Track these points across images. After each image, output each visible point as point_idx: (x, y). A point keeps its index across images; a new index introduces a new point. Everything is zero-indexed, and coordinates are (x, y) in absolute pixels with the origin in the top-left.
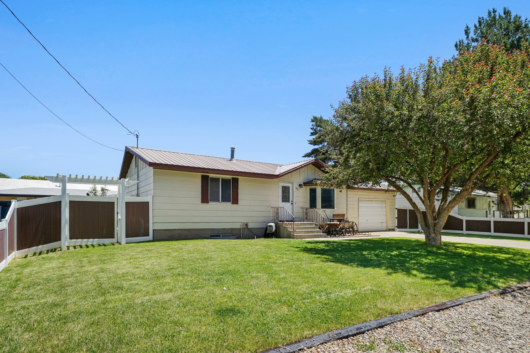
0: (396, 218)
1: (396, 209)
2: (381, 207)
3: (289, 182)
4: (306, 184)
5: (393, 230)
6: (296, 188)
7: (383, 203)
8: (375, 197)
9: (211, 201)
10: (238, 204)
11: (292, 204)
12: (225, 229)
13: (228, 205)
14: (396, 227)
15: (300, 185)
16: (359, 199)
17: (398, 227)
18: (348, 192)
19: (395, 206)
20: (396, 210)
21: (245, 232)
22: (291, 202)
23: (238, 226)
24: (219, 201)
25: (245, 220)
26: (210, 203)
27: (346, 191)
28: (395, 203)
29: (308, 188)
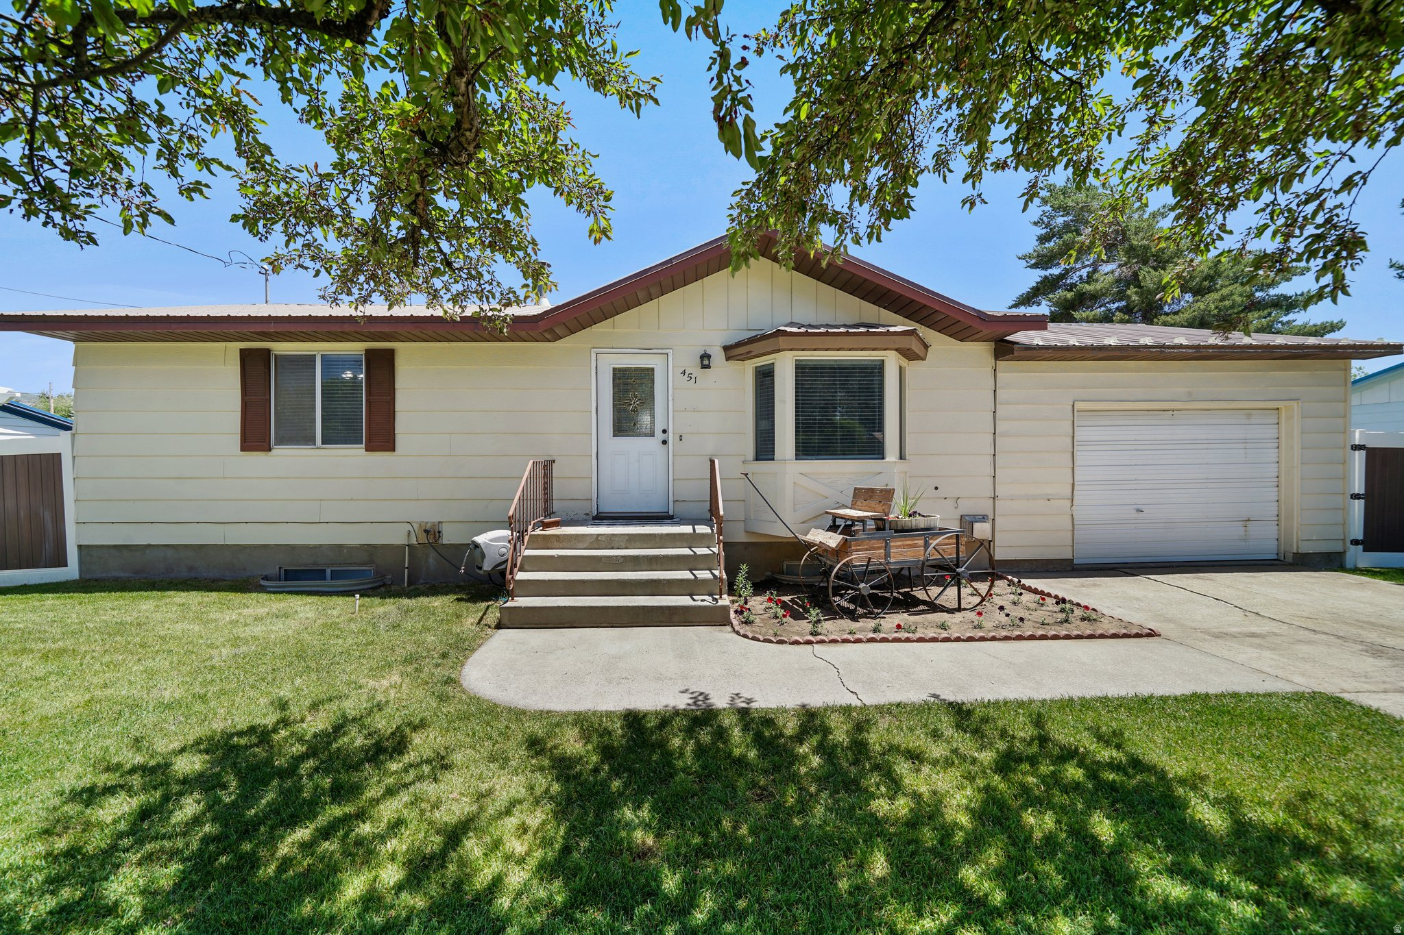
0: (1355, 497)
1: (1356, 447)
2: (1245, 442)
3: (647, 350)
4: (733, 351)
5: (1331, 561)
6: (684, 373)
7: (1252, 421)
8: (1190, 394)
9: (281, 441)
10: (393, 449)
11: (665, 442)
12: (340, 546)
13: (353, 456)
14: (1355, 542)
15: (705, 360)
16: (1078, 406)
17: (1370, 542)
18: (998, 375)
19: (1346, 431)
20: (1359, 458)
21: (431, 560)
22: (659, 436)
23: (396, 536)
24: (313, 441)
25: (429, 516)
26: (274, 452)
27: (990, 370)
28: (1345, 416)
29: (748, 369)
